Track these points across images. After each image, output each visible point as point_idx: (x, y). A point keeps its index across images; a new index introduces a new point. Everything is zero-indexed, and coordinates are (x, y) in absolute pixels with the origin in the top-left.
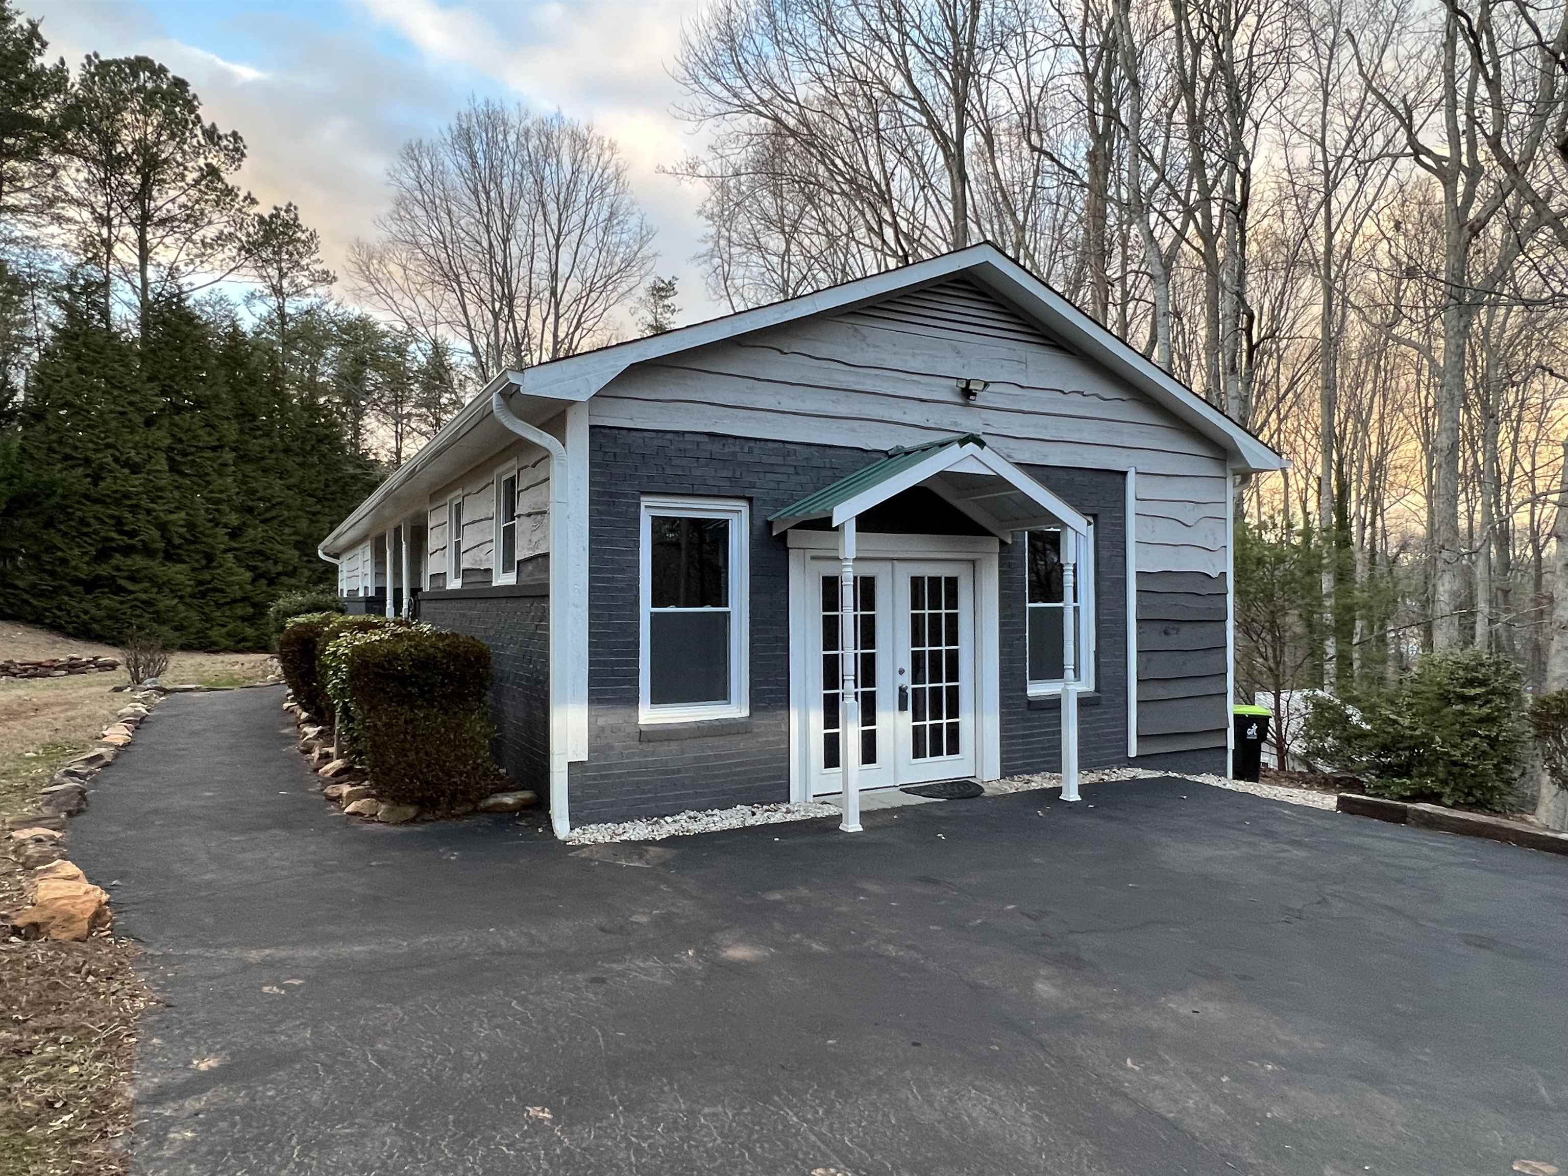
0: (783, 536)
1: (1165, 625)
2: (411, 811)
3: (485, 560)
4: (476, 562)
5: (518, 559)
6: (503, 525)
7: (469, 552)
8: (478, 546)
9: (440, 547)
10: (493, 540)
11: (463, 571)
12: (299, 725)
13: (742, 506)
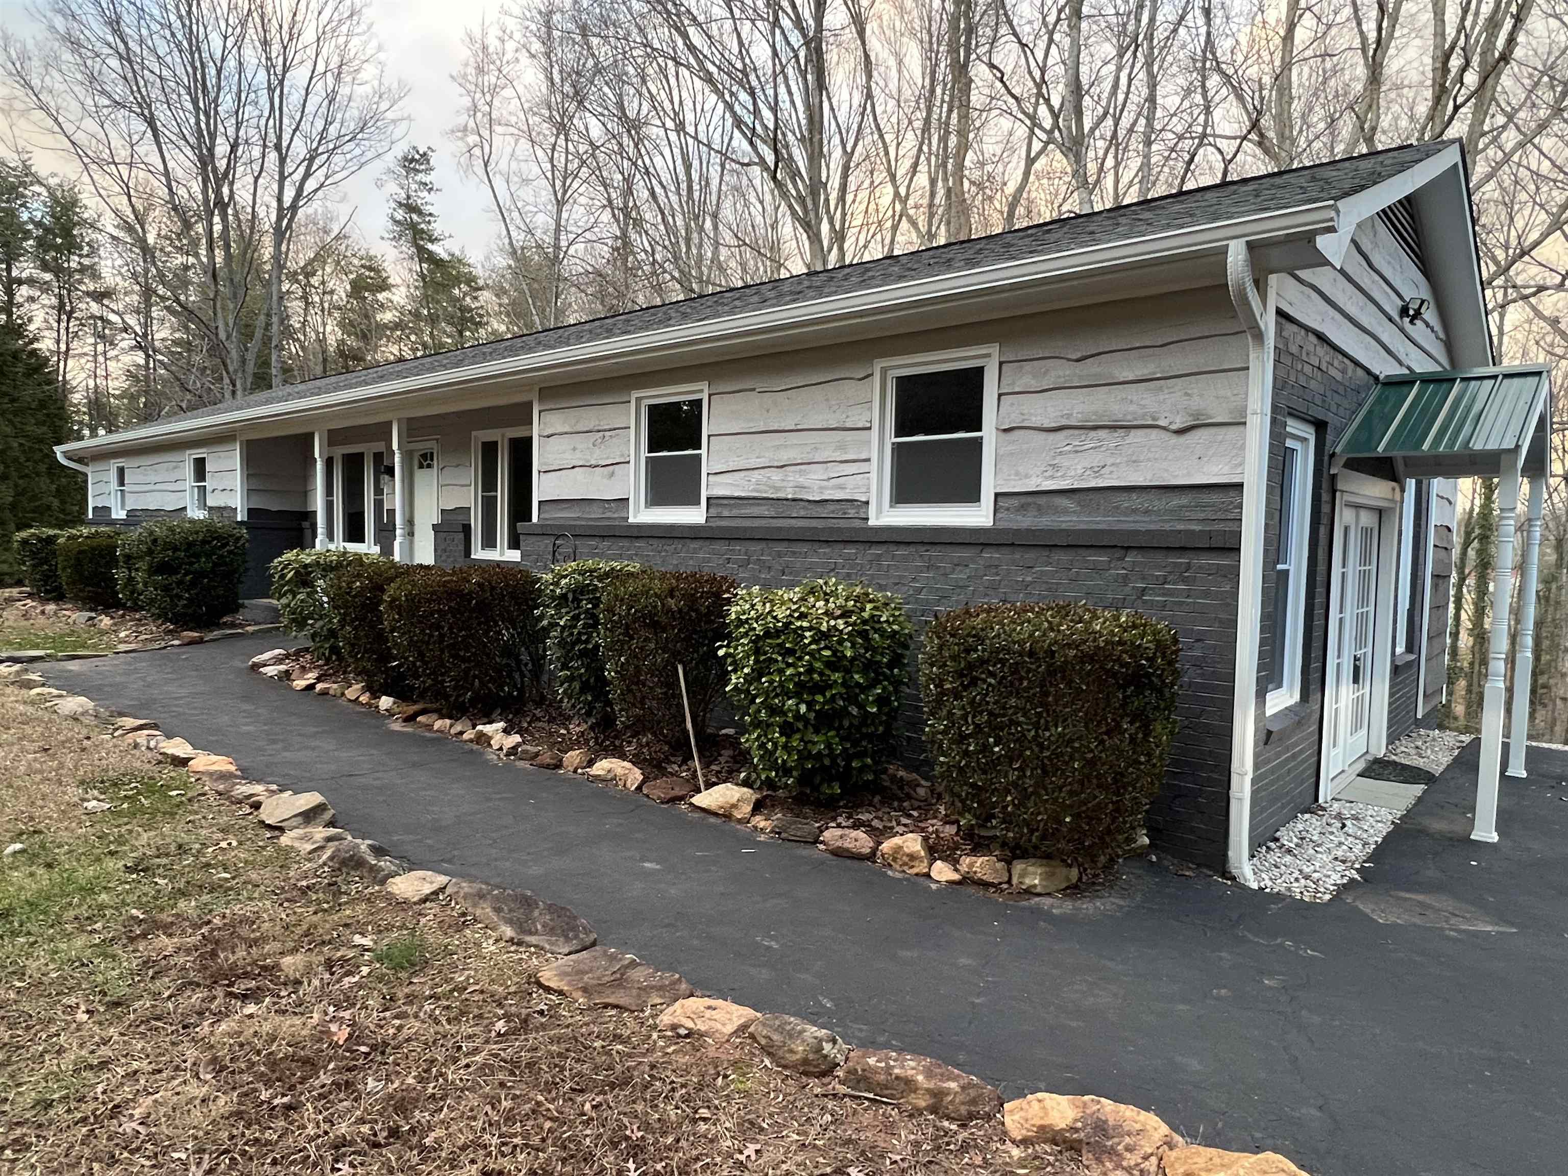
2: (1075, 873)
3: (821, 488)
4: (777, 489)
5: (999, 490)
6: (891, 439)
7: (742, 474)
8: (782, 467)
9: (593, 462)
10: (868, 460)
11: (708, 499)
12: (410, 719)
13: (1311, 433)
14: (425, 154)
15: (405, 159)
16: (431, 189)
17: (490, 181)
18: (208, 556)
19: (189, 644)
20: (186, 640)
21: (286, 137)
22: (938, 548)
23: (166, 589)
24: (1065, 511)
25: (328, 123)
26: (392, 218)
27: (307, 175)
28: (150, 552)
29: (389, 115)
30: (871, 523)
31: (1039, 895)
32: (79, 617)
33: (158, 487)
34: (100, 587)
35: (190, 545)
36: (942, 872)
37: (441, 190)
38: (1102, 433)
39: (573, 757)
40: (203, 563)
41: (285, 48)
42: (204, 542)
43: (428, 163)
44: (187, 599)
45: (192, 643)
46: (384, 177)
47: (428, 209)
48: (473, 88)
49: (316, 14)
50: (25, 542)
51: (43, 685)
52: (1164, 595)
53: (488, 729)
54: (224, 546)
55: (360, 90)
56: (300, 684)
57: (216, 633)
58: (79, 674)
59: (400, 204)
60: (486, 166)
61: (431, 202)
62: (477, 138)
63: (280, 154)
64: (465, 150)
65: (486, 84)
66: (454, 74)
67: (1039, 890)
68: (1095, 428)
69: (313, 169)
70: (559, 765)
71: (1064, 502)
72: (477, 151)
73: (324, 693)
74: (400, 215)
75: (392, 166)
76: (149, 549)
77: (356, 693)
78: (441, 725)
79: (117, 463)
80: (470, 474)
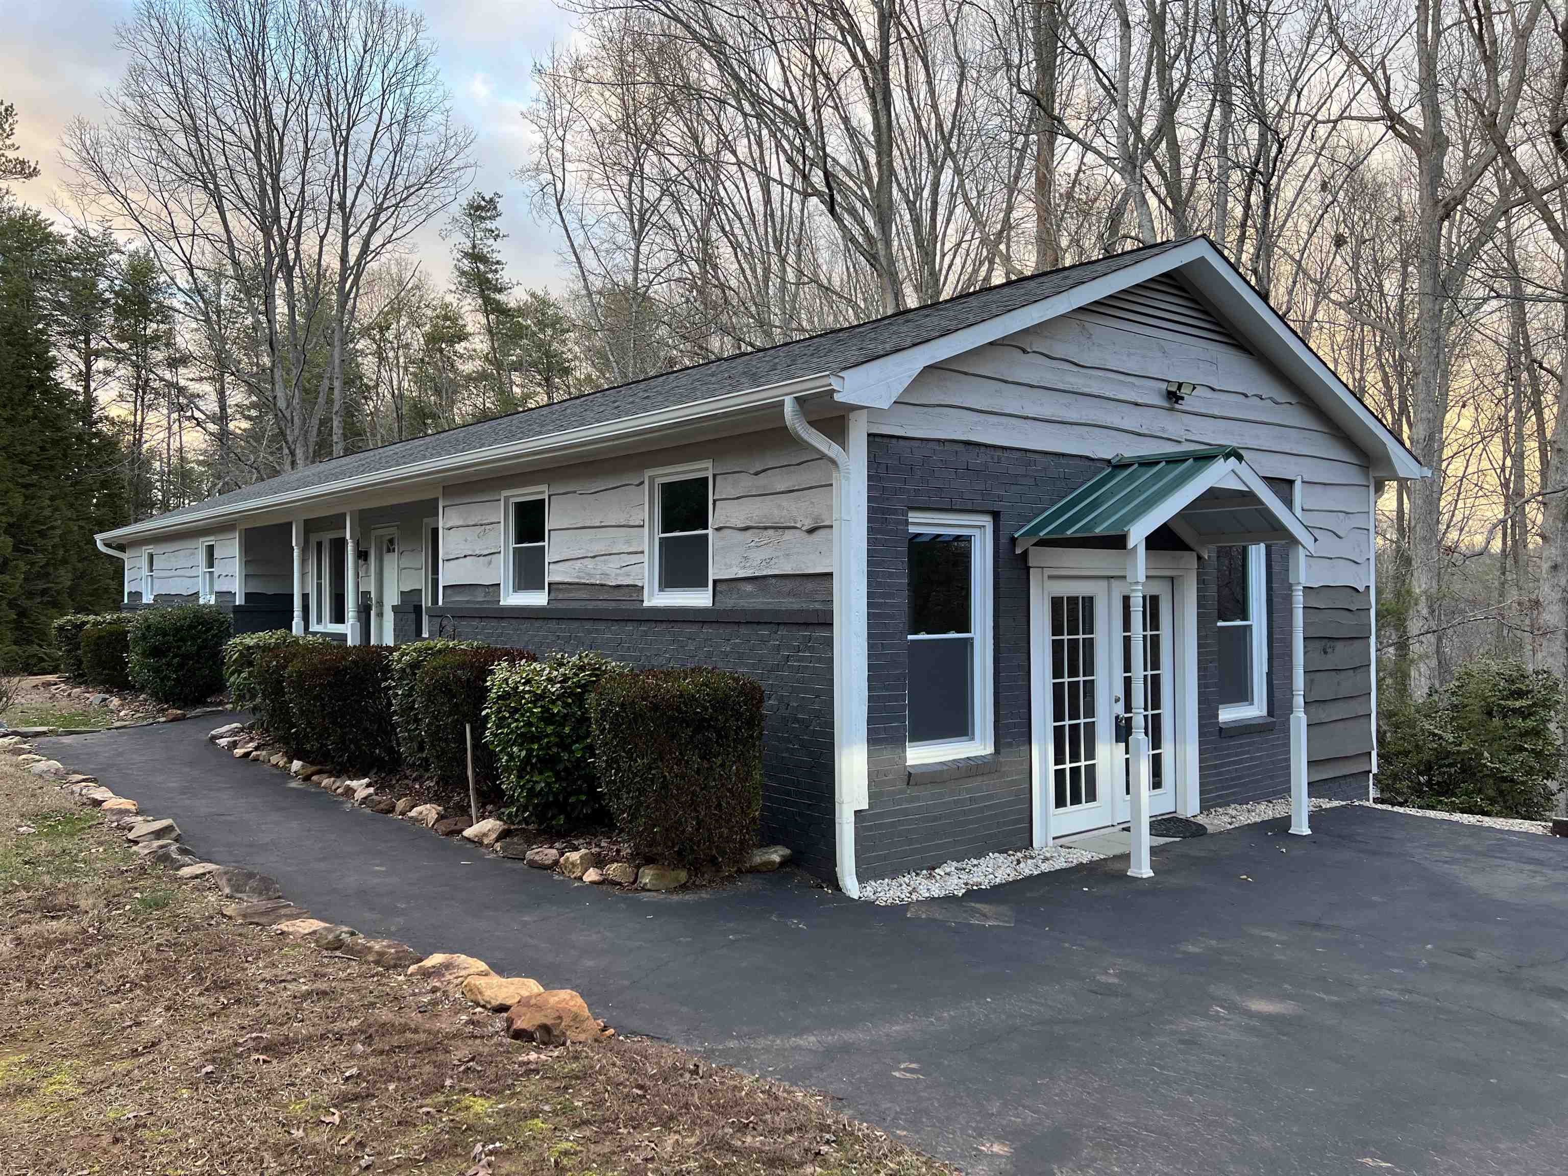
0: (1025, 553)
1: (1323, 642)
3: (617, 575)
4: (590, 575)
5: (716, 578)
6: (658, 535)
7: (570, 563)
8: (594, 557)
9: (477, 552)
10: (642, 552)
11: (549, 584)
12: (307, 778)
13: (986, 521)
14: (491, 200)
15: (471, 206)
16: (498, 236)
17: (563, 221)
18: (194, 639)
19: (172, 721)
20: (171, 717)
21: (350, 195)
22: (679, 625)
23: (157, 671)
24: (750, 595)
25: (394, 176)
26: (458, 269)
27: (373, 230)
28: (144, 637)
29: (455, 164)
30: (646, 604)
31: (649, 890)
32: (95, 697)
33: (179, 572)
34: (116, 670)
35: (178, 630)
36: (592, 875)
37: (508, 236)
38: (771, 532)
39: (401, 804)
40: (189, 647)
41: (350, 105)
42: (191, 627)
43: (495, 208)
44: (174, 680)
45: (175, 719)
46: (449, 227)
47: (496, 256)
48: (545, 123)
49: (381, 65)
50: (61, 628)
51: (30, 752)
52: (799, 661)
53: (354, 784)
54: (208, 630)
55: (425, 139)
56: (239, 752)
57: (198, 711)
58: (70, 745)
59: (466, 255)
60: (558, 205)
61: (499, 250)
62: (551, 177)
63: (344, 213)
64: (537, 189)
65: (558, 118)
66: (525, 111)
67: (648, 886)
68: (766, 528)
69: (379, 224)
70: (391, 809)
71: (749, 588)
72: (550, 190)
73: (256, 759)
74: (466, 264)
75: (457, 216)
76: (143, 634)
77: (278, 759)
78: (326, 781)
79: (150, 549)
80: (422, 559)
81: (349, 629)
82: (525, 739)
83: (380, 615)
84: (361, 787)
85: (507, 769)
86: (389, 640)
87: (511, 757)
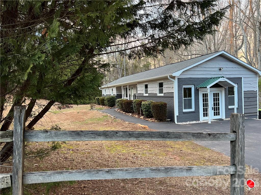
0: (198, 89)
1: (248, 98)
2: (159, 121)
3: (155, 92)
4: (152, 92)
5: (164, 93)
6: (159, 88)
7: (150, 91)
8: (153, 90)
9: (141, 90)
10: (157, 90)
11: (148, 93)
12: (125, 114)
13: (193, 86)
23: (108, 103)
30: (158, 95)
31: (156, 122)
32: (101, 106)
33: (109, 92)
34: (103, 103)
36: (151, 121)
38: (169, 88)
39: (134, 116)
40: (112, 100)
42: (112, 98)
44: (110, 104)
45: (111, 108)
50: (96, 99)
54: (114, 98)
56: (118, 111)
57: (113, 108)
71: (167, 94)
73: (120, 112)
76: (107, 99)
77: (122, 112)
78: (127, 114)
79: (105, 89)
80: (136, 90)
81: (128, 98)
82: (145, 109)
83: (131, 96)
84: (130, 114)
85: (144, 112)
86: (132, 99)
87: (144, 110)
